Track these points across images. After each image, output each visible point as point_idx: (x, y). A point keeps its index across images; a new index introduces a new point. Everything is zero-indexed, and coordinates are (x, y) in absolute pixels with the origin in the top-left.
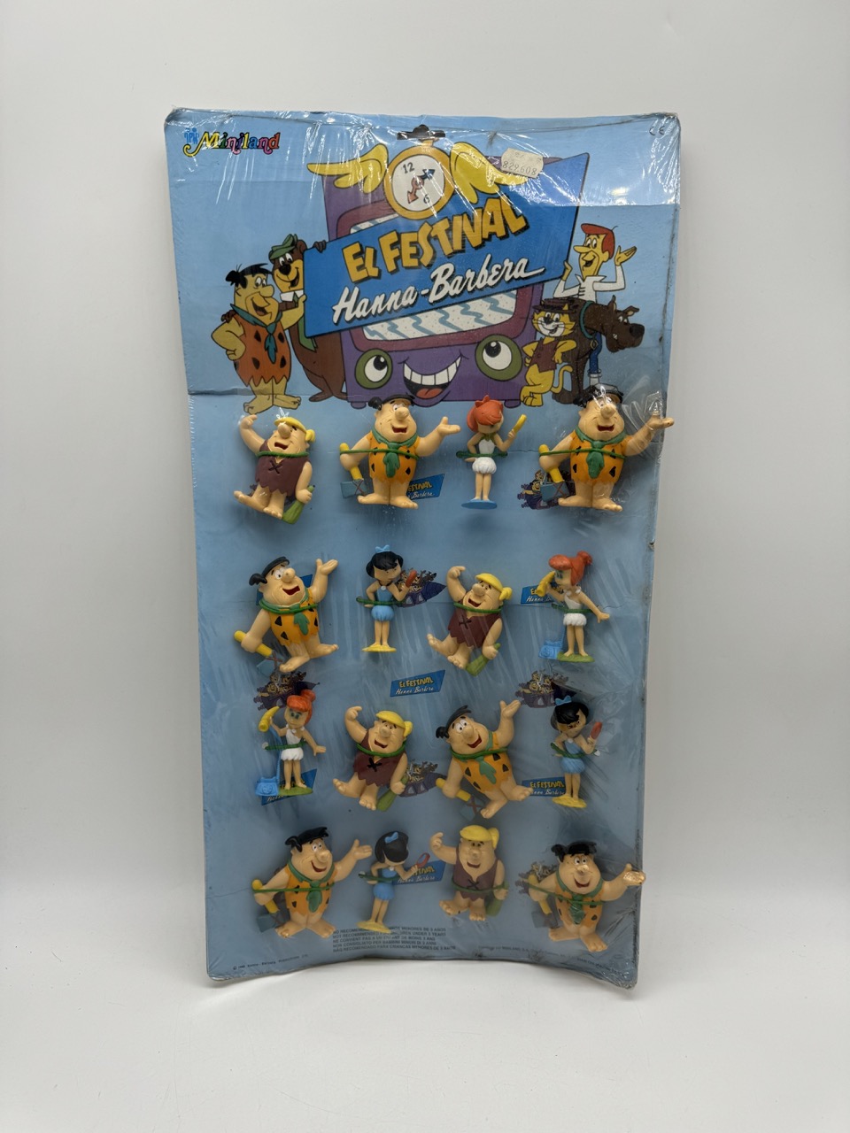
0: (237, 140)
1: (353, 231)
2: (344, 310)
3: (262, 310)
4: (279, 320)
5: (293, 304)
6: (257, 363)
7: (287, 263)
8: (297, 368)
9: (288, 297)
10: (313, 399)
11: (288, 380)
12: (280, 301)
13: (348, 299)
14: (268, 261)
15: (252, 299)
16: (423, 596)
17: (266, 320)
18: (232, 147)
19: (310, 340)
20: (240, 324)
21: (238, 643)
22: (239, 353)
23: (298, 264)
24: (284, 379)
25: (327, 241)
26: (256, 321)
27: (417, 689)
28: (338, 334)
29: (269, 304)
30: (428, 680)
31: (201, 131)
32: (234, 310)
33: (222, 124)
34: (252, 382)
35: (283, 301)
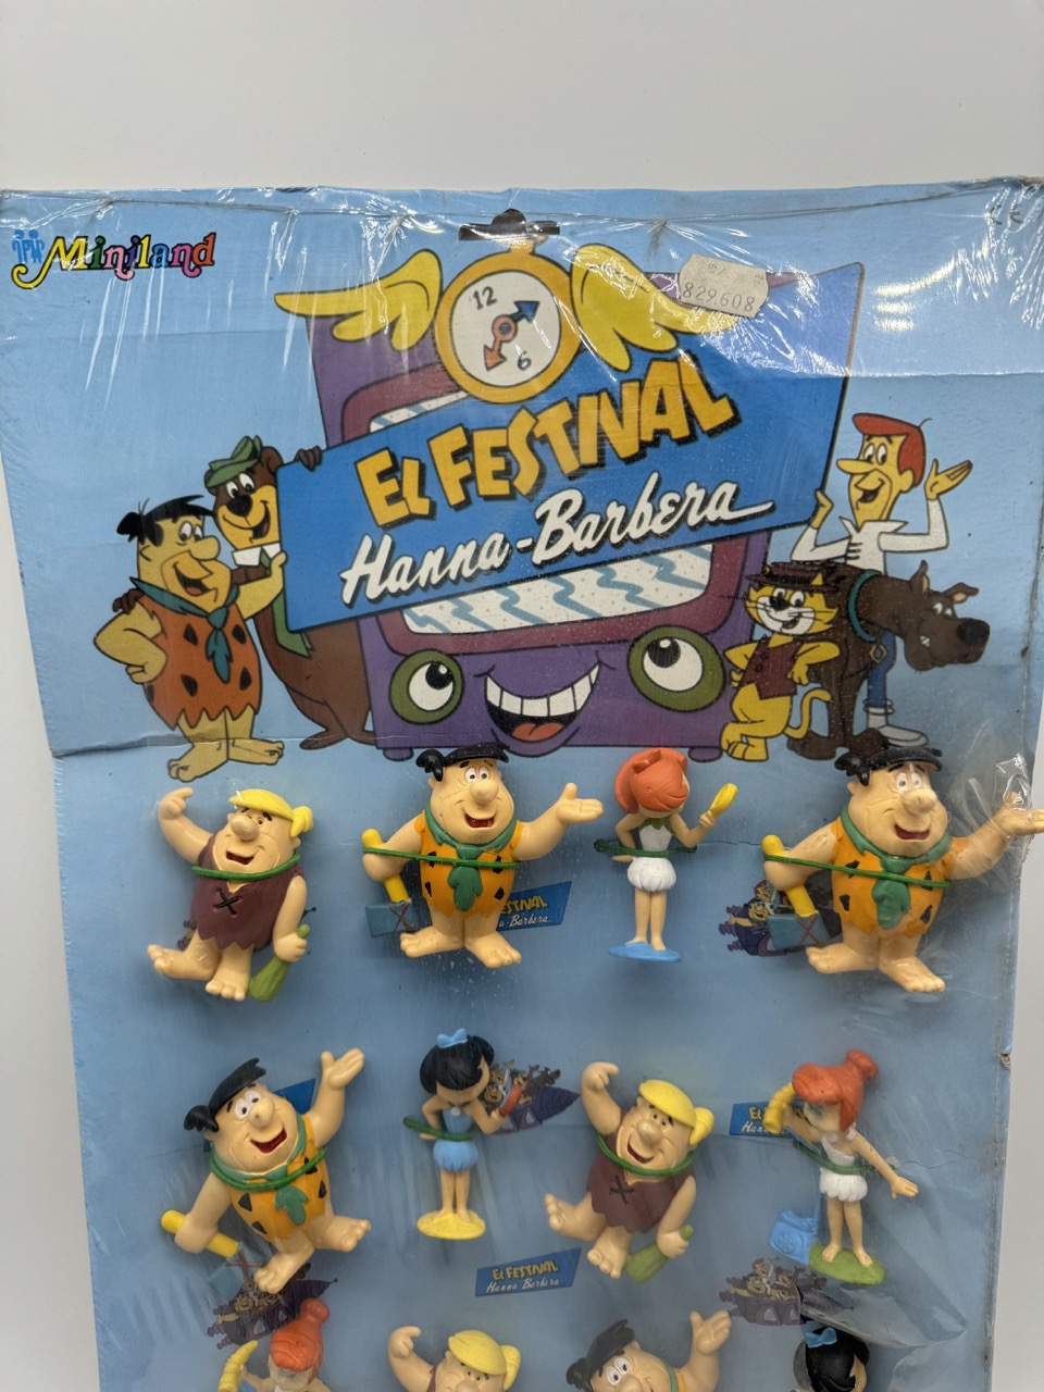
0: (126, 252)
1: (375, 427)
2: (363, 579)
3: (195, 585)
4: (234, 602)
5: (262, 571)
6: (191, 685)
7: (243, 493)
8: (274, 689)
9: (250, 558)
10: (307, 745)
11: (256, 712)
12: (234, 567)
13: (371, 557)
14: (203, 490)
15: (175, 566)
16: (535, 1114)
17: (207, 602)
18: (115, 266)
19: (298, 636)
20: (152, 614)
21: (168, 1235)
22: (153, 670)
23: (266, 493)
24: (249, 711)
25: (323, 446)
26: (186, 606)
27: (528, 1283)
28: (354, 623)
29: (211, 573)
30: (549, 1265)
31: (48, 237)
32: (138, 589)
33: (93, 219)
34: (182, 722)
35: (240, 567)
